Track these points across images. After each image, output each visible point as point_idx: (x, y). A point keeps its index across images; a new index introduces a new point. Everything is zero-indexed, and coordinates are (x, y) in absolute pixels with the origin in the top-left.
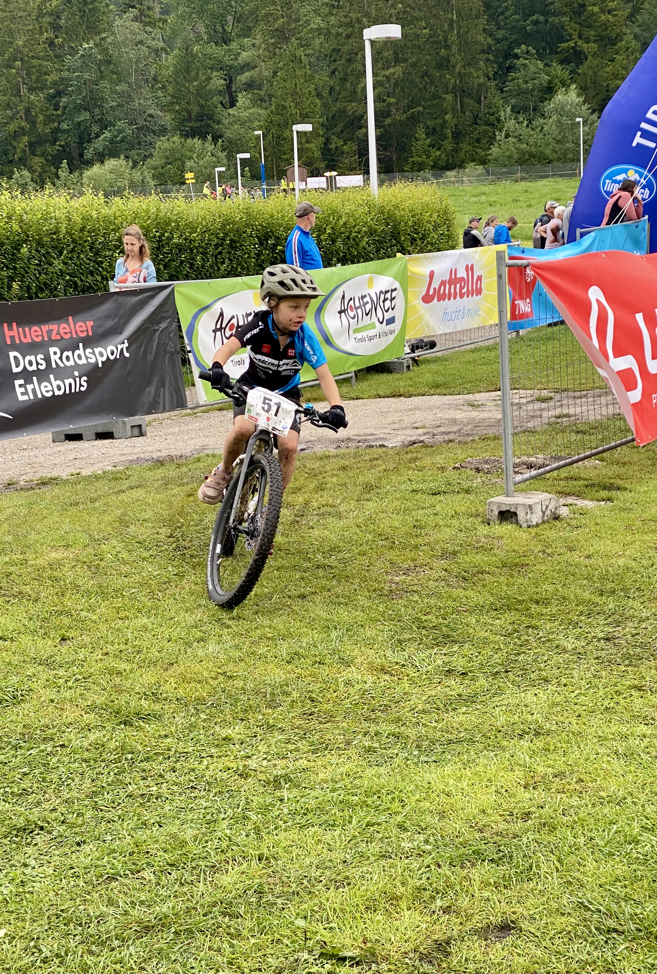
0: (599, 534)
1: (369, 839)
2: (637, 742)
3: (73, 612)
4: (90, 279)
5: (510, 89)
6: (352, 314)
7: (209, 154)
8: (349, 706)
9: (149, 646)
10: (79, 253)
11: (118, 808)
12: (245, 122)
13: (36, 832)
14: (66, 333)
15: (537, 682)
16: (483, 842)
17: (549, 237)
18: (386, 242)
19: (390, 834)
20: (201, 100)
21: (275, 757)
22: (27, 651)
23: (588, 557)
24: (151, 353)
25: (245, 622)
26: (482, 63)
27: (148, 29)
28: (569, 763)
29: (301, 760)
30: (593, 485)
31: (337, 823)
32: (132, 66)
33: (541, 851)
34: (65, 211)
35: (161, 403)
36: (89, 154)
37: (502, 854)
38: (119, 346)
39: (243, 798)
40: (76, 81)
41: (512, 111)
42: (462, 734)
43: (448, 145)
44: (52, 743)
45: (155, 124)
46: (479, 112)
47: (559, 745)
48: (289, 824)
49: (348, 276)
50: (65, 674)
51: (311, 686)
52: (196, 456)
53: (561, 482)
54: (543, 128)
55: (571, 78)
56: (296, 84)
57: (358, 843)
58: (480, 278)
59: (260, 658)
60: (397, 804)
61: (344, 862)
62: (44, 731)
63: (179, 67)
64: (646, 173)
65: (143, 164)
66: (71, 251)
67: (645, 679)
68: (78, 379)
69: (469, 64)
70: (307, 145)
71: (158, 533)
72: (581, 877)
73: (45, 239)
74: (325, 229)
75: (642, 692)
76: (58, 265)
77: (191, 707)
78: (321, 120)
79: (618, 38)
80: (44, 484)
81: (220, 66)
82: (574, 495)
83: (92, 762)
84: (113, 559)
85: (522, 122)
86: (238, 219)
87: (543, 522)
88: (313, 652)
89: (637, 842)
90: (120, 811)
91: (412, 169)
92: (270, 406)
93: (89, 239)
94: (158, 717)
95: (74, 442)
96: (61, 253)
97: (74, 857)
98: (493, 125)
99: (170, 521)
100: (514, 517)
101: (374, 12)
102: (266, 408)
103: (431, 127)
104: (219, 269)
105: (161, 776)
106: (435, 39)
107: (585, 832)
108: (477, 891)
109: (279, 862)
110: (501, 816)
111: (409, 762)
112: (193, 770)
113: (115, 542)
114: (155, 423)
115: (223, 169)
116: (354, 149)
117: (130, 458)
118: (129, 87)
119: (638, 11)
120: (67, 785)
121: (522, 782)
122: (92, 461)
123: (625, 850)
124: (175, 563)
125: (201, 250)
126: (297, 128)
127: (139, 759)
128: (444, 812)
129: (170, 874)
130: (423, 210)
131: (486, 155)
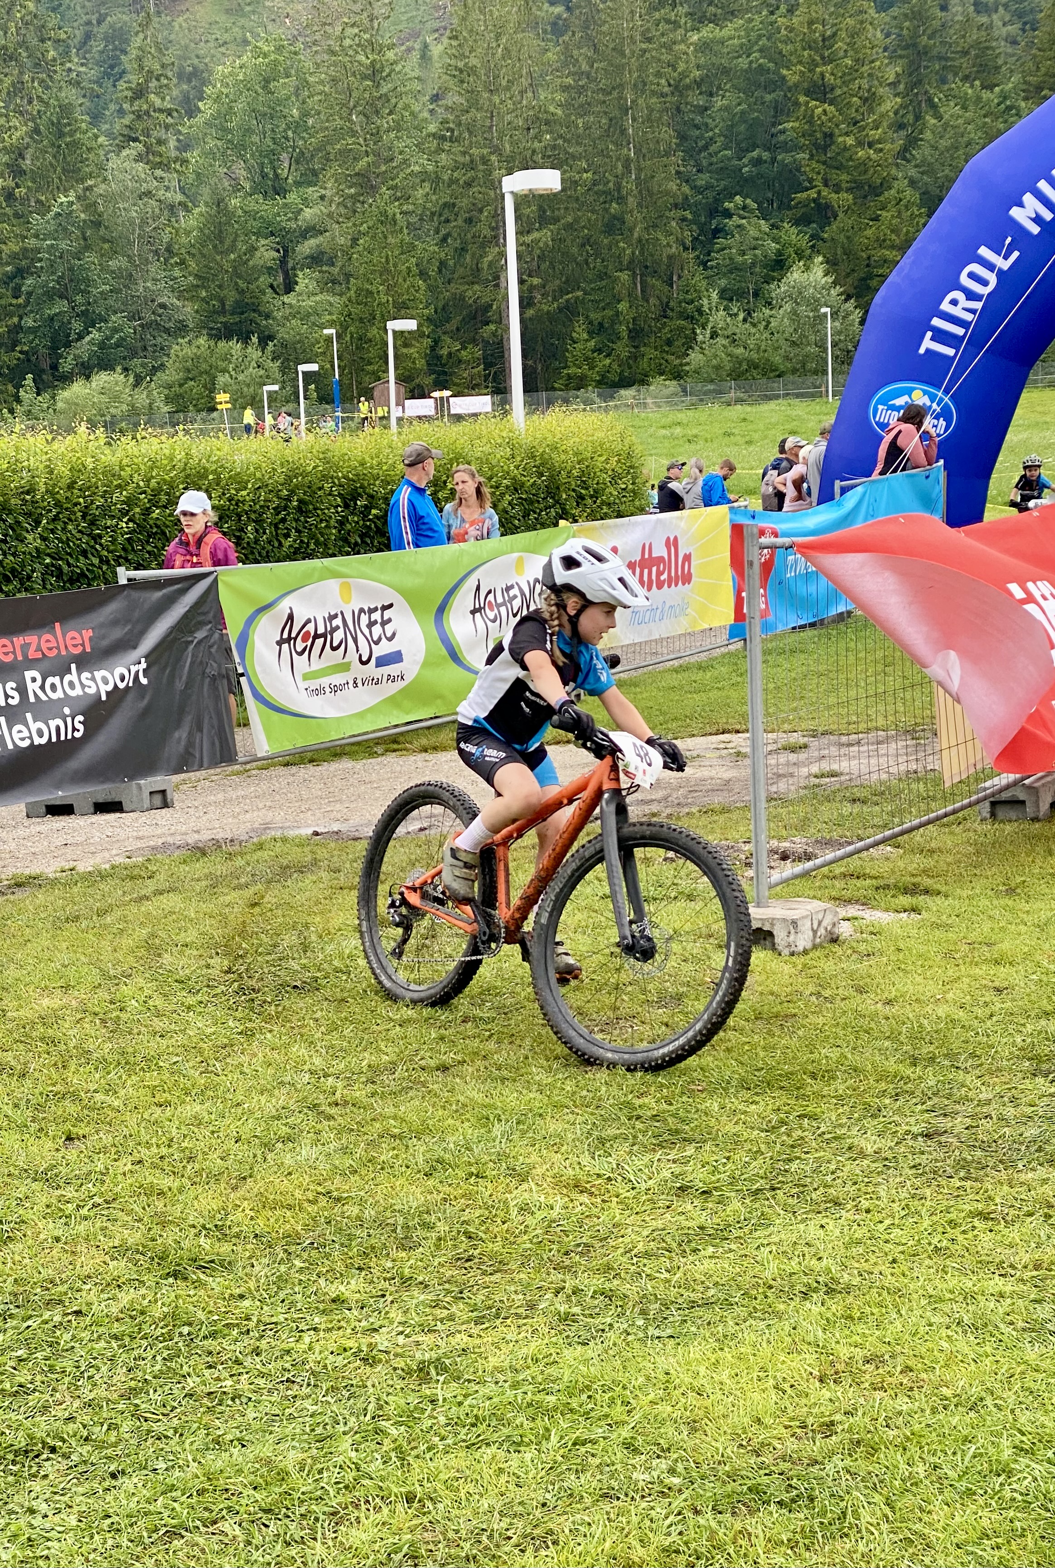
0: (903, 966)
1: (580, 1467)
2: (992, 1305)
3: (82, 1094)
4: (82, 561)
5: (718, 264)
6: (491, 615)
7: (254, 364)
8: (529, 1246)
9: (207, 1150)
10: (65, 523)
11: (172, 1415)
12: (309, 315)
13: (44, 1456)
14: (50, 649)
15: (823, 1206)
16: (762, 1472)
17: (790, 492)
18: (538, 502)
19: (613, 1459)
20: (240, 282)
21: (417, 1329)
22: (14, 1158)
23: (889, 1002)
24: (181, 678)
25: (355, 1110)
26: (674, 224)
27: (159, 173)
28: (887, 1340)
29: (458, 1335)
30: (887, 887)
31: (526, 1440)
32: (134, 230)
33: (857, 1487)
34: (44, 457)
35: (197, 755)
36: (67, 365)
37: (795, 1492)
38: (132, 667)
39: (372, 1399)
40: (48, 253)
41: (721, 298)
42: (712, 1292)
43: (623, 349)
44: (60, 1308)
45: (170, 320)
46: (669, 298)
47: (868, 1310)
48: (449, 1441)
49: (485, 557)
50: (76, 1195)
51: (466, 1213)
52: (255, 840)
53: (836, 883)
54: (769, 323)
55: (813, 246)
56: (387, 257)
57: (562, 1473)
58: (687, 558)
59: (382, 1169)
60: (619, 1408)
61: (544, 1505)
62: (48, 1289)
63: (207, 231)
64: (940, 394)
65: (151, 380)
66: (54, 520)
67: (993, 1200)
68: (69, 720)
69: (655, 226)
70: (405, 350)
71: (208, 966)
72: (926, 1531)
73: (13, 501)
74: (445, 482)
75: (990, 1223)
76: (33, 540)
77: (278, 1249)
78: (426, 312)
79: (885, 184)
80: (19, 885)
81: (270, 230)
82: (857, 902)
83: (127, 1340)
84: (141, 1008)
85: (736, 315)
86: (310, 469)
87: (815, 947)
88: (466, 1158)
89: (1010, 1474)
90: (175, 1421)
91: (566, 385)
93: (81, 500)
94: (227, 1265)
95: (61, 817)
96: (38, 523)
97: (109, 1498)
98: (693, 318)
99: (225, 946)
100: (769, 938)
101: (507, 146)
103: (596, 323)
104: (280, 544)
105: (238, 1362)
106: (601, 187)
107: (924, 1456)
108: (762, 1555)
109: (440, 1506)
110: (786, 1427)
111: (630, 1338)
112: (288, 1352)
113: (141, 982)
114: (185, 787)
115: (276, 388)
116: (477, 355)
117: (152, 843)
118: (129, 262)
119: (915, 143)
120: (89, 1378)
121: (816, 1373)
122: (93, 849)
123: (991, 1485)
124: (239, 1015)
125: (253, 516)
126: (393, 325)
127: (202, 1334)
128: (695, 1421)
129: (266, 1526)
130: (595, 452)
131: (681, 365)
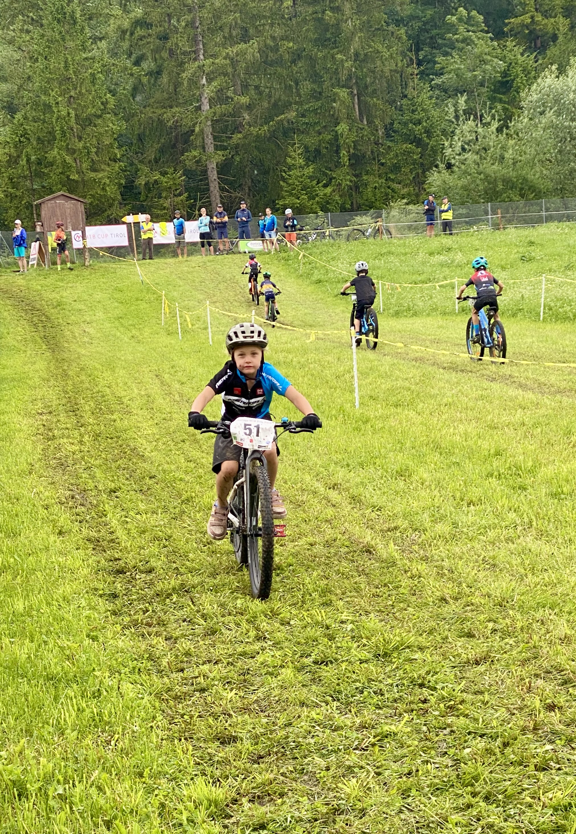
92: (250, 430)
102: (248, 433)
116: (178, 181)
